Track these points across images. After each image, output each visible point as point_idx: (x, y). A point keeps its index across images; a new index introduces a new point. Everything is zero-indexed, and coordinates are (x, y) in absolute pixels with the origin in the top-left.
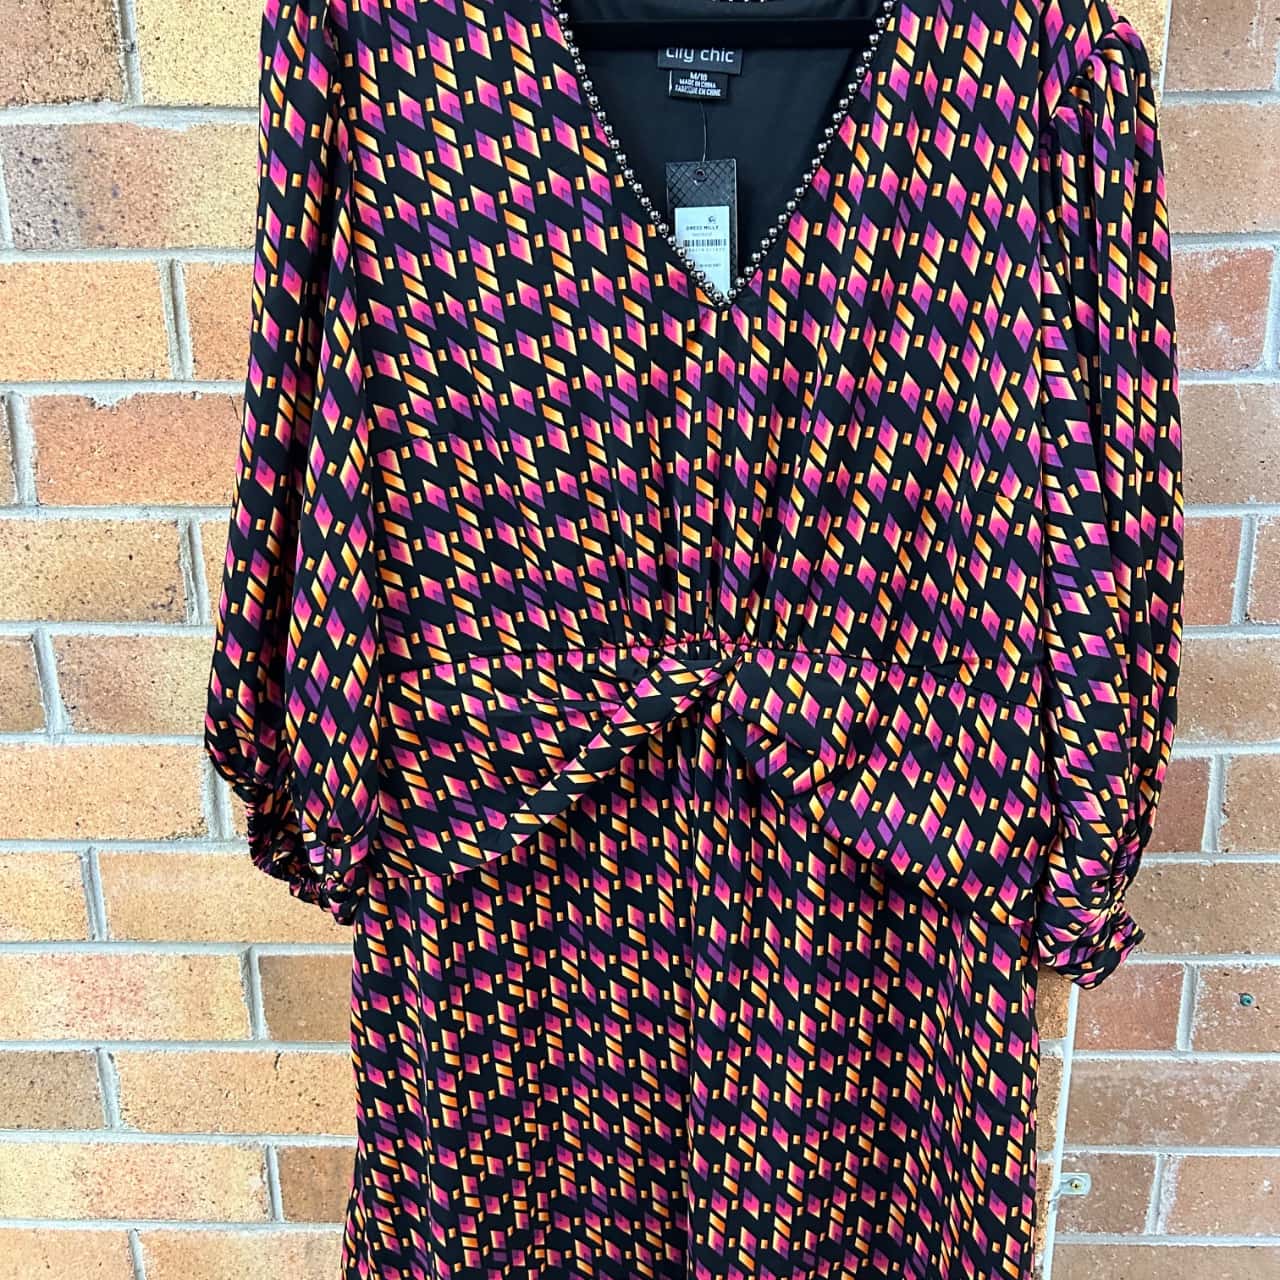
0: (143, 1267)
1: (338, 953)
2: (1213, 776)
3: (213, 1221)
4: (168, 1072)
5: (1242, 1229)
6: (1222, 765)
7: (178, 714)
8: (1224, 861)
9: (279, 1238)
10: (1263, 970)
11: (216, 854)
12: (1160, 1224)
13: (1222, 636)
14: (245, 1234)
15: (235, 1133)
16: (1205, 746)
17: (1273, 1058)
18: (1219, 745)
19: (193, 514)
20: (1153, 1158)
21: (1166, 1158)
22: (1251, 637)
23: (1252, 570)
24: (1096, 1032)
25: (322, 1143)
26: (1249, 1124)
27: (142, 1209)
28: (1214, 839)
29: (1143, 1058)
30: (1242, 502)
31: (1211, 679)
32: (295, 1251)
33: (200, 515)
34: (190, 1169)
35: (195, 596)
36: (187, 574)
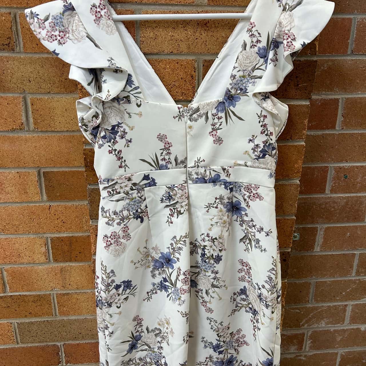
0: (6, 280)
1: (70, 170)
2: (340, 104)
3: (30, 263)
4: (13, 213)
5: (341, 248)
6: (343, 101)
7: (12, 85)
8: (342, 132)
9: (52, 268)
10: (351, 167)
11: (27, 136)
12: (319, 248)
13: (345, 58)
14: (40, 267)
15: (36, 233)
16: (338, 95)
17: (352, 195)
18: (342, 94)
19: (16, 11)
20: (317, 227)
21: (321, 228)
22: (353, 58)
23: (355, 36)
24: (303, 188)
25: (65, 235)
26: (345, 215)
27: (6, 260)
28: (339, 125)
29: (316, 196)
30: (352, 13)
31: (341, 72)
32: (57, 272)
33: (18, 11)
34: (21, 246)
35: (18, 41)
36: (15, 33)
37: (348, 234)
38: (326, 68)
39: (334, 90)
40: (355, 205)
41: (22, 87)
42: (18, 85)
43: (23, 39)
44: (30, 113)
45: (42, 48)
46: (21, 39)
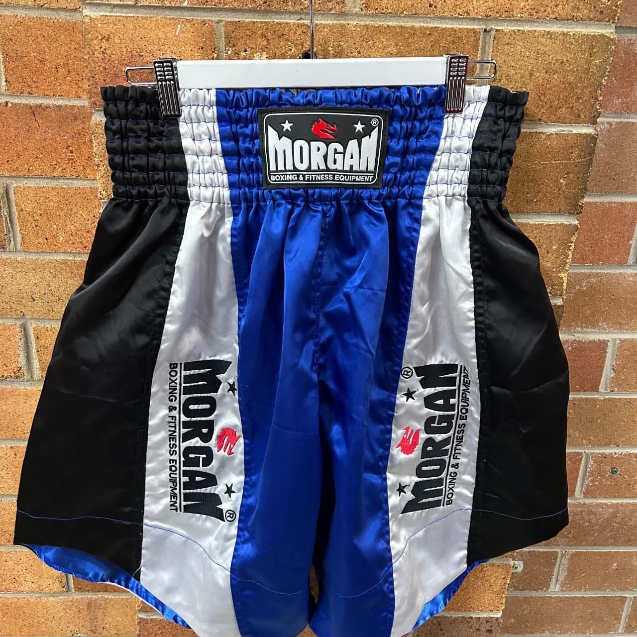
2: (609, 350)
3: (33, 592)
5: (601, 588)
6: (615, 344)
7: (3, 305)
8: (610, 397)
9: (72, 601)
10: (626, 454)
11: (29, 388)
12: (558, 586)
13: (622, 271)
14: (52, 599)
16: (606, 333)
17: (625, 501)
18: (614, 333)
19: (8, 181)
20: (557, 552)
21: (564, 553)
26: (609, 535)
28: (606, 385)
31: (613, 296)
32: (81, 607)
33: (13, 182)
34: (18, 565)
35: (12, 232)
36: (6, 219)
37: (615, 565)
38: (585, 288)
39: (598, 325)
40: (630, 519)
41: (19, 308)
42: (12, 305)
43: (21, 230)
44: (34, 351)
45: (55, 245)
46: (17, 228)
